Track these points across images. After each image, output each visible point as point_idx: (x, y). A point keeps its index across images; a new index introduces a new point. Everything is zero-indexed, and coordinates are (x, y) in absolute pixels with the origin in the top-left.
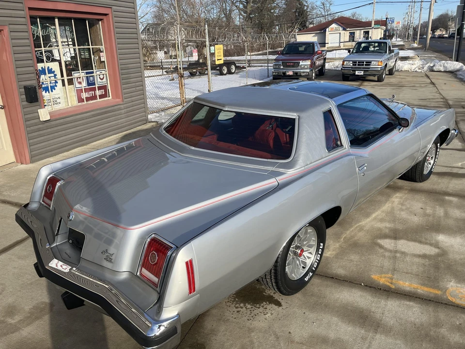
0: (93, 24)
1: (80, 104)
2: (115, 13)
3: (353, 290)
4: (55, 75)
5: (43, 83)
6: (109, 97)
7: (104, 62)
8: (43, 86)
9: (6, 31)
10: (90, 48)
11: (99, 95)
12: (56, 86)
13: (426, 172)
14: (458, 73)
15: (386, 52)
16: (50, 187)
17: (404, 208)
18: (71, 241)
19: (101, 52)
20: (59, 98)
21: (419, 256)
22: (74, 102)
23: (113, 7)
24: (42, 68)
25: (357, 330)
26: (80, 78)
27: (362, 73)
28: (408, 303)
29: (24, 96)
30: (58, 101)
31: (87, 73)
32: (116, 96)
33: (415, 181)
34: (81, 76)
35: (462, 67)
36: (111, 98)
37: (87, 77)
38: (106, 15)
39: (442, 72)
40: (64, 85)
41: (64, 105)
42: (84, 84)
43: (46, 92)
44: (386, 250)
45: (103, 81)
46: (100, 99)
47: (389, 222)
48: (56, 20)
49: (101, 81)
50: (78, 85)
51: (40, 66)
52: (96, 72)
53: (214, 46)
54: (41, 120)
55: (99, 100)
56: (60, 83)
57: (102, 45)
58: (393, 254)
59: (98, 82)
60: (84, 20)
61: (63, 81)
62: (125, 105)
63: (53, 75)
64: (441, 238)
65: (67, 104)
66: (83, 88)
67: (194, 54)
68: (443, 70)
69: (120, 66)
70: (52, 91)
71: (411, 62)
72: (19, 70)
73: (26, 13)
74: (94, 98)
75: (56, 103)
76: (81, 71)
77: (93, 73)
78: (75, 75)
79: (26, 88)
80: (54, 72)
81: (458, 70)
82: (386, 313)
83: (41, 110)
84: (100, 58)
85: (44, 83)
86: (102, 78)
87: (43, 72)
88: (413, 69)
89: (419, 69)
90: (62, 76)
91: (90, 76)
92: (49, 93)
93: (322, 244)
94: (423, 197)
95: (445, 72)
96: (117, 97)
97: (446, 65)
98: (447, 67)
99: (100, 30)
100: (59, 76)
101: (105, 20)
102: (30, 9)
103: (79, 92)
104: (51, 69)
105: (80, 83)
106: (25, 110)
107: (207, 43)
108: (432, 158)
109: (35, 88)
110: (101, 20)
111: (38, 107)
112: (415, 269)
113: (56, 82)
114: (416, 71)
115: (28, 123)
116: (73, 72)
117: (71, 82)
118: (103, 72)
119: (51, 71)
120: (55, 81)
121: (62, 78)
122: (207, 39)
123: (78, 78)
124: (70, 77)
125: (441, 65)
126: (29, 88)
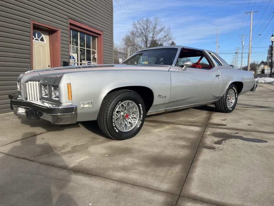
2: (104, 35)
4: (75, 60)
7: (96, 58)
10: (91, 50)
19: (96, 53)
23: (104, 32)
26: (85, 64)
31: (88, 62)
37: (88, 64)
38: (100, 35)
39: (263, 83)
48: (79, 33)
53: (144, 62)
57: (95, 49)
60: (90, 35)
61: (78, 64)
63: (74, 60)
69: (104, 61)
72: (62, 52)
77: (91, 63)
78: (83, 62)
79: (64, 62)
80: (75, 58)
81: (273, 82)
84: (94, 56)
90: (78, 61)
95: (265, 83)
97: (265, 79)
98: (265, 81)
99: (95, 42)
100: (76, 61)
101: (99, 37)
102: (71, 24)
109: (68, 63)
110: (97, 37)
116: (82, 61)
118: (95, 64)
119: (73, 58)
120: (75, 63)
121: (78, 62)
123: (84, 64)
124: (81, 63)
125: (262, 80)
126: (66, 62)
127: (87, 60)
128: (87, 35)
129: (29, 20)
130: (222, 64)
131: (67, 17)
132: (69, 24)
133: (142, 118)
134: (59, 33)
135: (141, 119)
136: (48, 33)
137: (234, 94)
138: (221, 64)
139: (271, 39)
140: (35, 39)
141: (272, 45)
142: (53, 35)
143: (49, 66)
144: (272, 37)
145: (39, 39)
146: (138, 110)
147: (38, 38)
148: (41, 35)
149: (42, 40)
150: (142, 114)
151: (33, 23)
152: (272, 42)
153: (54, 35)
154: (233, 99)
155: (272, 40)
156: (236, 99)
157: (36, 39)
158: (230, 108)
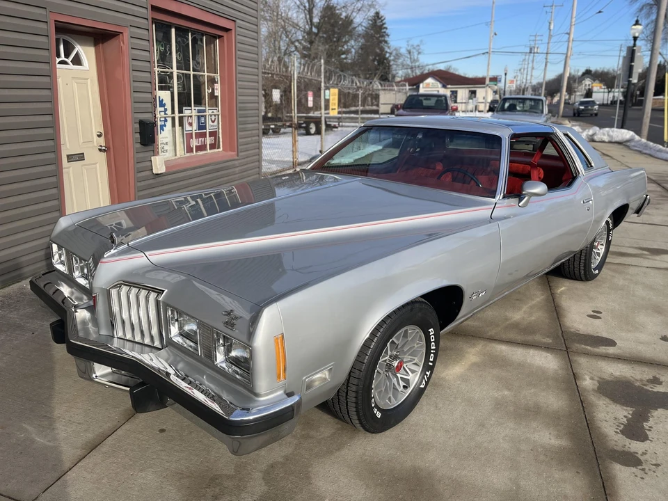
1: (188, 155)
2: (239, 29)
4: (166, 110)
6: (219, 148)
7: (217, 97)
9: (127, 34)
10: (205, 76)
11: (210, 145)
14: (628, 144)
19: (217, 83)
20: (167, 143)
22: (181, 151)
23: (238, 21)
26: (191, 116)
29: (138, 135)
30: (166, 147)
31: (199, 111)
32: (229, 146)
34: (193, 114)
35: (632, 136)
36: (221, 149)
37: (198, 116)
38: (227, 30)
40: (174, 125)
41: (171, 155)
42: (195, 126)
45: (214, 124)
46: (210, 149)
48: (173, 30)
49: (212, 124)
50: (187, 127)
52: (209, 111)
53: (329, 89)
54: (155, 172)
55: (209, 151)
56: (169, 120)
57: (216, 73)
59: (209, 124)
60: (203, 33)
61: (173, 119)
62: (240, 161)
63: (162, 109)
65: (174, 154)
66: (194, 132)
67: (308, 98)
68: (607, 141)
69: (238, 105)
72: (136, 95)
73: (150, 14)
74: (203, 147)
75: (162, 150)
76: (193, 108)
77: (205, 111)
78: (187, 112)
79: (142, 123)
80: (165, 104)
81: (628, 141)
83: (157, 157)
84: (213, 90)
86: (213, 120)
90: (173, 112)
91: (202, 116)
95: (610, 142)
96: (232, 150)
97: (611, 133)
98: (611, 137)
99: (215, 51)
100: (169, 112)
101: (225, 38)
102: (154, 8)
103: (189, 137)
105: (191, 124)
106: (138, 155)
107: (323, 84)
109: (153, 124)
110: (220, 37)
111: (152, 153)
113: (166, 121)
115: (139, 175)
116: (184, 108)
117: (181, 124)
118: (215, 112)
119: (162, 105)
120: (165, 118)
121: (173, 115)
122: (323, 80)
123: (188, 117)
124: (181, 115)
125: (603, 134)
126: (147, 124)
127: (195, 106)
128: (194, 32)
129: (42, 11)
130: (593, 164)
132: (149, 8)
133: (431, 362)
134: (126, 41)
135: (431, 364)
136: (92, 38)
137: (606, 232)
138: (590, 164)
139: (632, 31)
140: (58, 60)
141: (635, 45)
142: (106, 44)
143: (99, 136)
144: (635, 25)
145: (69, 61)
146: (424, 343)
147: (67, 56)
148: (74, 48)
149: (77, 61)
150: (432, 351)
151: (55, 21)
152: (635, 39)
153: (111, 45)
154: (602, 245)
155: (635, 33)
156: (608, 243)
157: (60, 59)
158: (595, 269)
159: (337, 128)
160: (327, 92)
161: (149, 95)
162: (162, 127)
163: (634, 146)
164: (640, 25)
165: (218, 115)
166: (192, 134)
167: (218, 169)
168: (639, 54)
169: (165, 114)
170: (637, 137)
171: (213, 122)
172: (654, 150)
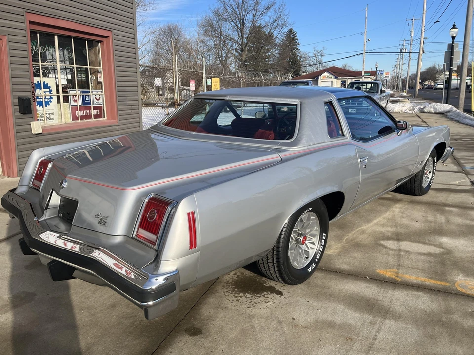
0: (92, 44)
1: (74, 122)
2: (115, 36)
3: (358, 282)
4: (51, 91)
5: (37, 97)
6: (104, 117)
7: (101, 83)
8: (38, 100)
9: (5, 40)
10: (88, 68)
11: (94, 115)
12: (51, 102)
13: (424, 186)
14: (448, 114)
15: (378, 92)
16: (41, 169)
17: (405, 215)
18: (61, 215)
19: (99, 73)
20: (53, 114)
21: (424, 254)
22: (67, 119)
23: (114, 31)
24: (38, 82)
25: (365, 316)
26: (76, 96)
27: (355, 111)
28: (416, 293)
29: (17, 107)
30: (52, 116)
31: (83, 92)
32: (111, 117)
33: (414, 194)
34: (77, 94)
35: (451, 108)
36: (106, 118)
37: (83, 96)
38: (106, 37)
39: (432, 113)
40: (59, 102)
41: (57, 122)
42: (80, 102)
43: (40, 107)
44: (389, 249)
45: (99, 101)
46: (94, 118)
47: (391, 227)
48: (56, 38)
49: (97, 101)
50: (73, 103)
51: (36, 80)
52: (92, 92)
53: (211, 78)
54: (33, 133)
55: (93, 120)
56: (55, 99)
57: (100, 67)
58: (397, 253)
59: (94, 102)
60: (84, 40)
61: (58, 97)
62: (120, 127)
63: (48, 90)
64: (445, 240)
65: (60, 121)
66: (78, 106)
67: (191, 85)
68: (433, 112)
69: (117, 88)
70: (46, 106)
71: (402, 104)
72: (14, 80)
73: (27, 26)
74: (88, 117)
75: (49, 118)
76: (77, 90)
77: (89, 92)
78: (71, 92)
79: (20, 99)
80: (50, 87)
81: (449, 112)
82: (394, 302)
83: (34, 122)
84: (97, 79)
85: (39, 97)
86: (98, 98)
87: (39, 86)
88: (404, 110)
89: (410, 111)
90: (58, 91)
91: (86, 95)
92: (43, 107)
93: (324, 234)
94: (423, 208)
95: (435, 113)
96: (113, 118)
97: (436, 107)
98: (436, 109)
99: (99, 51)
100: (54, 92)
101: (105, 43)
102: (31, 22)
103: (74, 109)
104: (47, 84)
105: (75, 101)
106: (17, 121)
107: (204, 75)
108: (429, 172)
109: (30, 99)
110: (101, 42)
111: (31, 119)
112: (420, 265)
113: (51, 98)
114: (407, 113)
115: (19, 134)
116: (69, 90)
117: (66, 99)
118: (100, 93)
119: (46, 87)
120: (51, 96)
121: (58, 94)
122: (204, 72)
123: (73, 96)
124: (66, 94)
125: (431, 107)
126: (23, 99)
128: (75, 39)
131: (22, 10)
132: (27, 23)
134: (4, 44)
139: (451, 33)
141: (453, 43)
144: (452, 28)
152: (453, 38)
155: (453, 34)
159: (240, 107)
160: (209, 80)
161: (27, 80)
162: (47, 103)
163: (451, 115)
164: (457, 28)
165: (103, 95)
166: (77, 107)
167: (98, 131)
168: (456, 49)
169: (50, 93)
170: (455, 109)
171: (98, 100)
172: (462, 118)
